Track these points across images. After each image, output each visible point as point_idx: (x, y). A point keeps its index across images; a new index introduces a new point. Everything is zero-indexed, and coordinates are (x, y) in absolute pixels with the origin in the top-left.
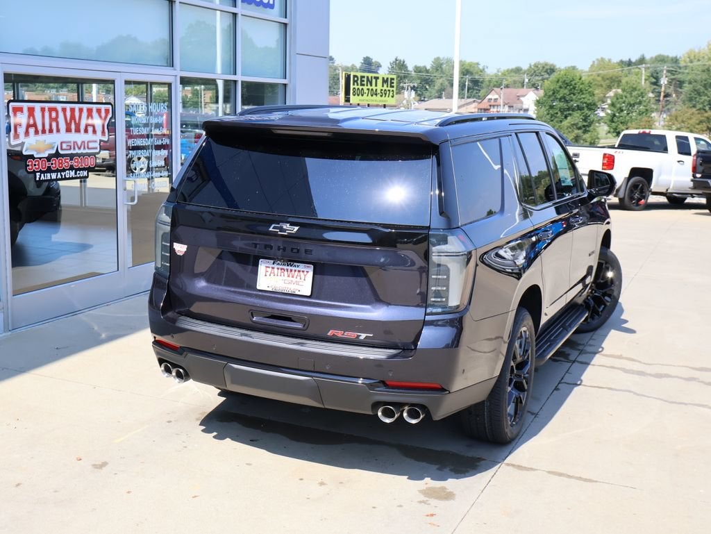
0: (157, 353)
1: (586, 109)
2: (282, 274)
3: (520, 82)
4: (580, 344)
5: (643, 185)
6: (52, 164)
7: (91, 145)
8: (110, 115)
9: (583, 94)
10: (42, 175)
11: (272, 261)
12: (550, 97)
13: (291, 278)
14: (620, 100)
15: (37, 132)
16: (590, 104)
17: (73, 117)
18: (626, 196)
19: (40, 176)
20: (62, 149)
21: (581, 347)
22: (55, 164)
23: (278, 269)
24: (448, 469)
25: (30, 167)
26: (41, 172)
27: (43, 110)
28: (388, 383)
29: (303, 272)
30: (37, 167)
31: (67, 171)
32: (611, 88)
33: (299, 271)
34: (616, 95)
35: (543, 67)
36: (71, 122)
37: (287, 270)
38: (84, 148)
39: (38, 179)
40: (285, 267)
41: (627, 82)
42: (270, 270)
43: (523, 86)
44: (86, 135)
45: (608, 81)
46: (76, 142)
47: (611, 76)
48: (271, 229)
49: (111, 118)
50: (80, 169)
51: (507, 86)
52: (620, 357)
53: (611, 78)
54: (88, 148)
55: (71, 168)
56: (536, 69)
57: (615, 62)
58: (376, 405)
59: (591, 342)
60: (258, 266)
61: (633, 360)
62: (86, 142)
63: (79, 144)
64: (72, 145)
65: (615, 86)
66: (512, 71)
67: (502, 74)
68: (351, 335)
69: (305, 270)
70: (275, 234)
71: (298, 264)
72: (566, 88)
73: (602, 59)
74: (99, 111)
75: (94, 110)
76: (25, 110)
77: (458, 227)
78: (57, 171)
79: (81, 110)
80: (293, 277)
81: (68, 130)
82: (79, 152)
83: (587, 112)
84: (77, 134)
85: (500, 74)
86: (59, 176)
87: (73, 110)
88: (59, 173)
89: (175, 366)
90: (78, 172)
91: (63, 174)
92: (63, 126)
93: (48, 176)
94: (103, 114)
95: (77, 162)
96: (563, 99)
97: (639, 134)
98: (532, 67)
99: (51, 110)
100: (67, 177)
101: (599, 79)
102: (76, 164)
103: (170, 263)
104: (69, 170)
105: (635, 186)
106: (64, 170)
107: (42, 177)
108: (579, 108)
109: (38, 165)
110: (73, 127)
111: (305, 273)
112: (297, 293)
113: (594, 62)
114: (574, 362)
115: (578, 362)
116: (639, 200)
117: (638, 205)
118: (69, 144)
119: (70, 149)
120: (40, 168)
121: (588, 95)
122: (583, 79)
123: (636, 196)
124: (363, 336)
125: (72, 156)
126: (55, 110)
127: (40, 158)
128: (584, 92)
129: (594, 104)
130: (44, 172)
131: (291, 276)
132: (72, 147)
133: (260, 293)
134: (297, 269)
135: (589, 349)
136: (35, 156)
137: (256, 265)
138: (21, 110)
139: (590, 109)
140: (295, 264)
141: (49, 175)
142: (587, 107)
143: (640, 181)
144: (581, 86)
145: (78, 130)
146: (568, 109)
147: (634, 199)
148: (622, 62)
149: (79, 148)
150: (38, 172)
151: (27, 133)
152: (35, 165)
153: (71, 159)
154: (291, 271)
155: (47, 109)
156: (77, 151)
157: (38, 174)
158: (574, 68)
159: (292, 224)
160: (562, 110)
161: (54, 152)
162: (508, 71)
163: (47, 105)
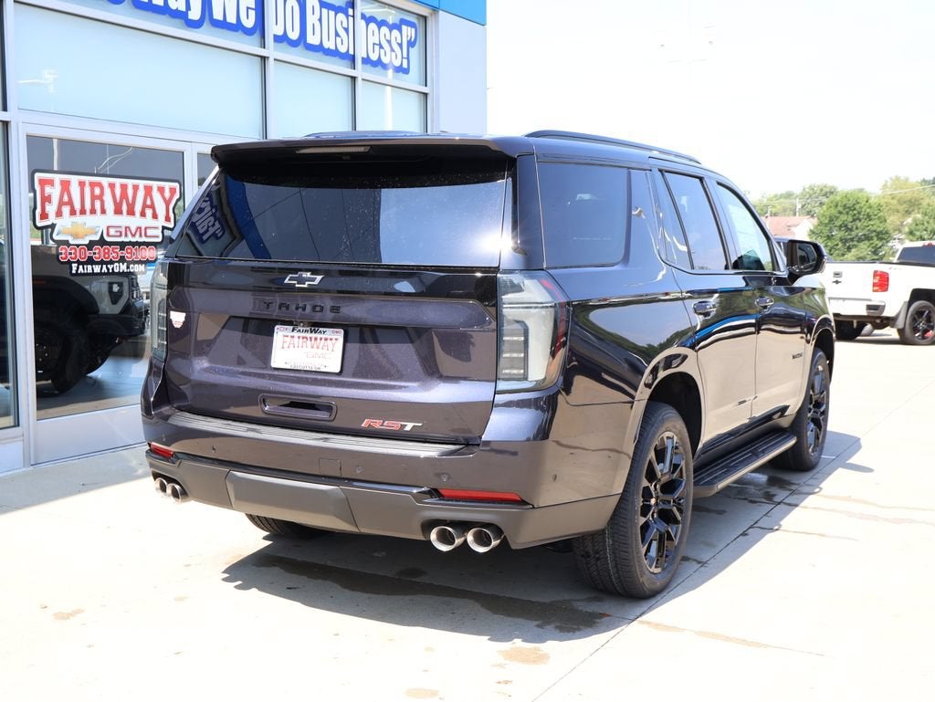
0: (151, 465)
1: (875, 239)
2: (304, 344)
3: (791, 210)
4: (793, 484)
5: (930, 312)
6: (95, 253)
7: (150, 232)
8: (177, 196)
9: (870, 220)
10: (81, 267)
11: (291, 327)
12: (826, 225)
13: (315, 350)
14: (920, 227)
15: (73, 212)
16: (881, 232)
17: (124, 194)
18: (907, 326)
19: (78, 268)
20: (108, 235)
21: (793, 487)
22: (98, 253)
23: (299, 337)
24: (553, 626)
25: (63, 256)
26: (79, 263)
27: (82, 184)
28: (442, 492)
29: (331, 339)
30: (73, 256)
31: (116, 264)
32: (910, 213)
33: (326, 339)
34: (915, 220)
35: (821, 190)
36: (121, 201)
37: (311, 338)
38: (141, 236)
39: (74, 272)
40: (309, 335)
41: (929, 205)
42: (288, 339)
43: (795, 214)
44: (143, 219)
45: (905, 205)
46: (129, 228)
47: (909, 198)
48: (286, 281)
49: (178, 200)
50: (134, 262)
51: (775, 215)
52: (848, 499)
53: (910, 201)
54: (146, 235)
55: (122, 260)
56: (811, 192)
57: (914, 181)
58: (428, 526)
59: (810, 482)
60: (272, 335)
61: (865, 502)
62: (143, 229)
63: (133, 230)
64: (123, 230)
65: (916, 211)
66: (781, 196)
67: (768, 200)
68: (393, 425)
69: (334, 337)
70: (291, 288)
71: (325, 329)
72: (847, 213)
73: (898, 178)
74: (161, 190)
75: (155, 189)
76: (57, 184)
77: (543, 270)
78: (102, 263)
79: (136, 188)
80: (318, 348)
81: (118, 211)
82: (134, 240)
83: (877, 242)
84: (131, 218)
85: (765, 200)
86: (105, 270)
87: (124, 187)
88: (104, 266)
89: (170, 480)
90: (131, 266)
91: (110, 267)
92: (110, 206)
93: (89, 269)
94: (167, 194)
95: (131, 253)
96: (844, 227)
97: (924, 247)
98: (807, 190)
99: (93, 185)
100: (116, 271)
101: (895, 202)
102: (129, 255)
103: (167, 341)
104: (119, 262)
105: (919, 313)
106: (112, 262)
107: (81, 270)
108: (868, 238)
109: (75, 253)
110: (125, 208)
111: (334, 341)
112: (323, 370)
113: (886, 181)
114: (779, 503)
115: (785, 503)
116: (926, 331)
117: (924, 338)
118: (119, 230)
119: (121, 236)
120: (78, 257)
121: (877, 222)
122: (870, 201)
123: (922, 326)
124: (409, 426)
125: (122, 245)
126: (100, 185)
127: (78, 246)
128: (873, 217)
129: (887, 233)
130: (83, 264)
131: (315, 346)
132: (123, 233)
133: (276, 373)
134: (322, 336)
135: (806, 489)
136: (71, 242)
137: (271, 334)
138: (51, 182)
139: (881, 239)
140: (321, 329)
141: (89, 267)
142: (877, 236)
143: (925, 307)
144: (868, 210)
145: (131, 212)
146: (852, 240)
147: (919, 331)
148: (924, 181)
149: (134, 235)
150: (74, 262)
151: (59, 214)
152: (71, 254)
153: (122, 249)
154: (316, 339)
155: (87, 184)
156: (129, 239)
157: (74, 266)
158: (861, 190)
159: (315, 272)
160: (844, 241)
161: (97, 238)
162: (775, 196)
163: (87, 179)
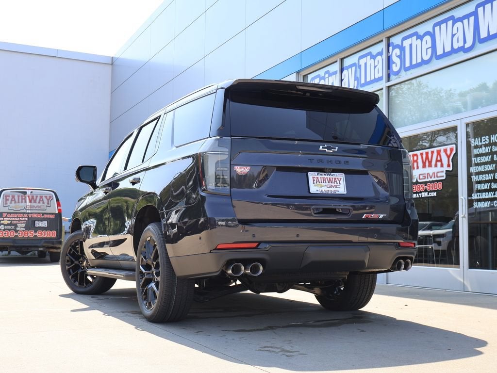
7: (439, 175)
8: (454, 152)
17: (427, 157)
20: (420, 179)
22: (415, 188)
31: (423, 193)
36: (426, 161)
38: (434, 177)
44: (435, 168)
46: (429, 174)
49: (455, 154)
50: (431, 191)
54: (437, 177)
55: (426, 191)
62: (436, 173)
63: (431, 175)
64: (426, 175)
75: (442, 151)
78: (416, 193)
79: (432, 152)
81: (424, 166)
82: (431, 180)
84: (430, 169)
86: (418, 196)
87: (427, 153)
88: (418, 194)
90: (430, 193)
91: (420, 194)
92: (420, 164)
94: (449, 152)
95: (429, 187)
99: (414, 156)
100: (423, 196)
102: (429, 188)
106: (421, 192)
110: (427, 164)
118: (424, 175)
119: (425, 179)
125: (426, 183)
126: (416, 155)
132: (426, 177)
145: (430, 166)
149: (431, 178)
153: (426, 185)
156: (429, 179)
161: (415, 181)
